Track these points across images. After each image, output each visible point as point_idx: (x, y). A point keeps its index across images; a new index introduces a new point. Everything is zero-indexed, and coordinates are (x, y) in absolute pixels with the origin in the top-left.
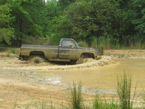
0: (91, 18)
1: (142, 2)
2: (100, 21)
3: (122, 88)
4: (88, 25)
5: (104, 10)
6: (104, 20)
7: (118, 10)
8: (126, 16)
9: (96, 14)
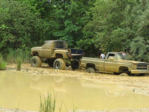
0: (7, 27)
1: (66, 13)
2: (18, 31)
3: (45, 109)
4: (3, 35)
5: (23, 18)
6: (22, 30)
7: (39, 20)
8: (47, 27)
9: (13, 23)
